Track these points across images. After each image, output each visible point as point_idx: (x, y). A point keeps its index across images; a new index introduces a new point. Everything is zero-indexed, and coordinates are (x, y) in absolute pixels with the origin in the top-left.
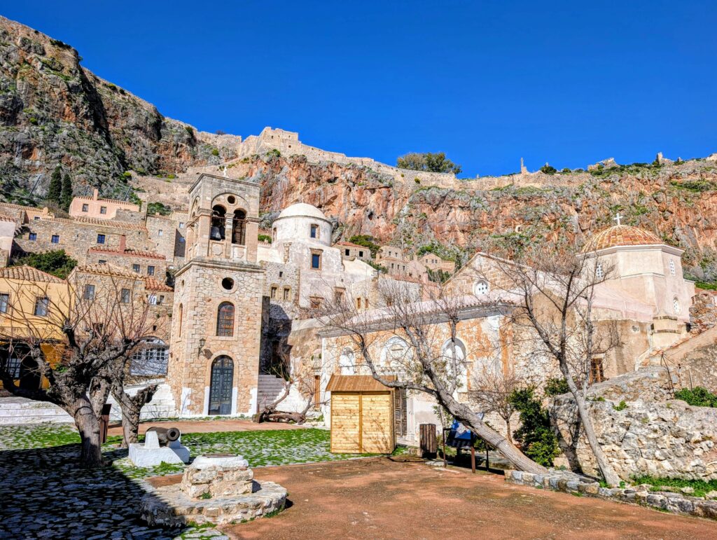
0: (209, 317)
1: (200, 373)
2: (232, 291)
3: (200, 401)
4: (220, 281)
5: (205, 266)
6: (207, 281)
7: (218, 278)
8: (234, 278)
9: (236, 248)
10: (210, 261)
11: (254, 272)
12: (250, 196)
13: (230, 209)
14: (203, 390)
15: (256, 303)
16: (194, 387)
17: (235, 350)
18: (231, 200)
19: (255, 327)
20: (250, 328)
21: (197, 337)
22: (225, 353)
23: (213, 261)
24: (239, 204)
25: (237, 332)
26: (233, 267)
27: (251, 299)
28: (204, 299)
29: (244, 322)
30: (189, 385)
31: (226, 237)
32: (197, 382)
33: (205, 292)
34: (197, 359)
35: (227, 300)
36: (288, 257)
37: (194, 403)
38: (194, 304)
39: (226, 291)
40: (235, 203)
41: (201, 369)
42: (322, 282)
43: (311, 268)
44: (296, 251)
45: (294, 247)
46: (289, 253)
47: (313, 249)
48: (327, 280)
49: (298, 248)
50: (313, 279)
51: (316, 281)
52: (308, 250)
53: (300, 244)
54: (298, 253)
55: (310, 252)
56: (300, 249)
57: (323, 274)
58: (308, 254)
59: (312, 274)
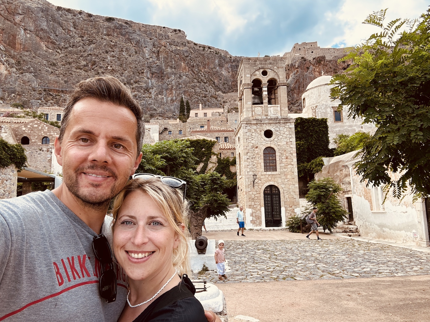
0: (258, 159)
1: (256, 198)
2: (272, 139)
3: (259, 218)
4: (263, 133)
5: (251, 124)
6: (254, 134)
7: (261, 131)
8: (273, 130)
9: (272, 108)
10: (254, 120)
11: (287, 123)
12: (278, 68)
13: (265, 80)
14: (260, 210)
15: (291, 146)
16: (253, 208)
17: (280, 181)
18: (265, 73)
19: (292, 163)
20: (289, 165)
21: (251, 173)
22: (272, 183)
23: (256, 119)
24: (271, 75)
25: (279, 168)
26: (271, 122)
27: (287, 143)
28: (253, 147)
29: (283, 160)
30: (250, 206)
31: (264, 101)
32: (255, 205)
33: (253, 142)
34: (253, 189)
35: (269, 146)
37: (255, 219)
38: (246, 151)
39: (268, 139)
40: (268, 75)
41: (257, 195)
42: (344, 131)
43: (334, 122)
44: (322, 111)
45: (319, 108)
46: (316, 113)
47: (335, 107)
48: (349, 129)
49: (323, 108)
50: (337, 129)
51: (340, 130)
52: (331, 109)
53: (324, 106)
54: (323, 112)
55: (332, 110)
56: (324, 109)
57: (345, 124)
58: (331, 111)
59: (336, 126)
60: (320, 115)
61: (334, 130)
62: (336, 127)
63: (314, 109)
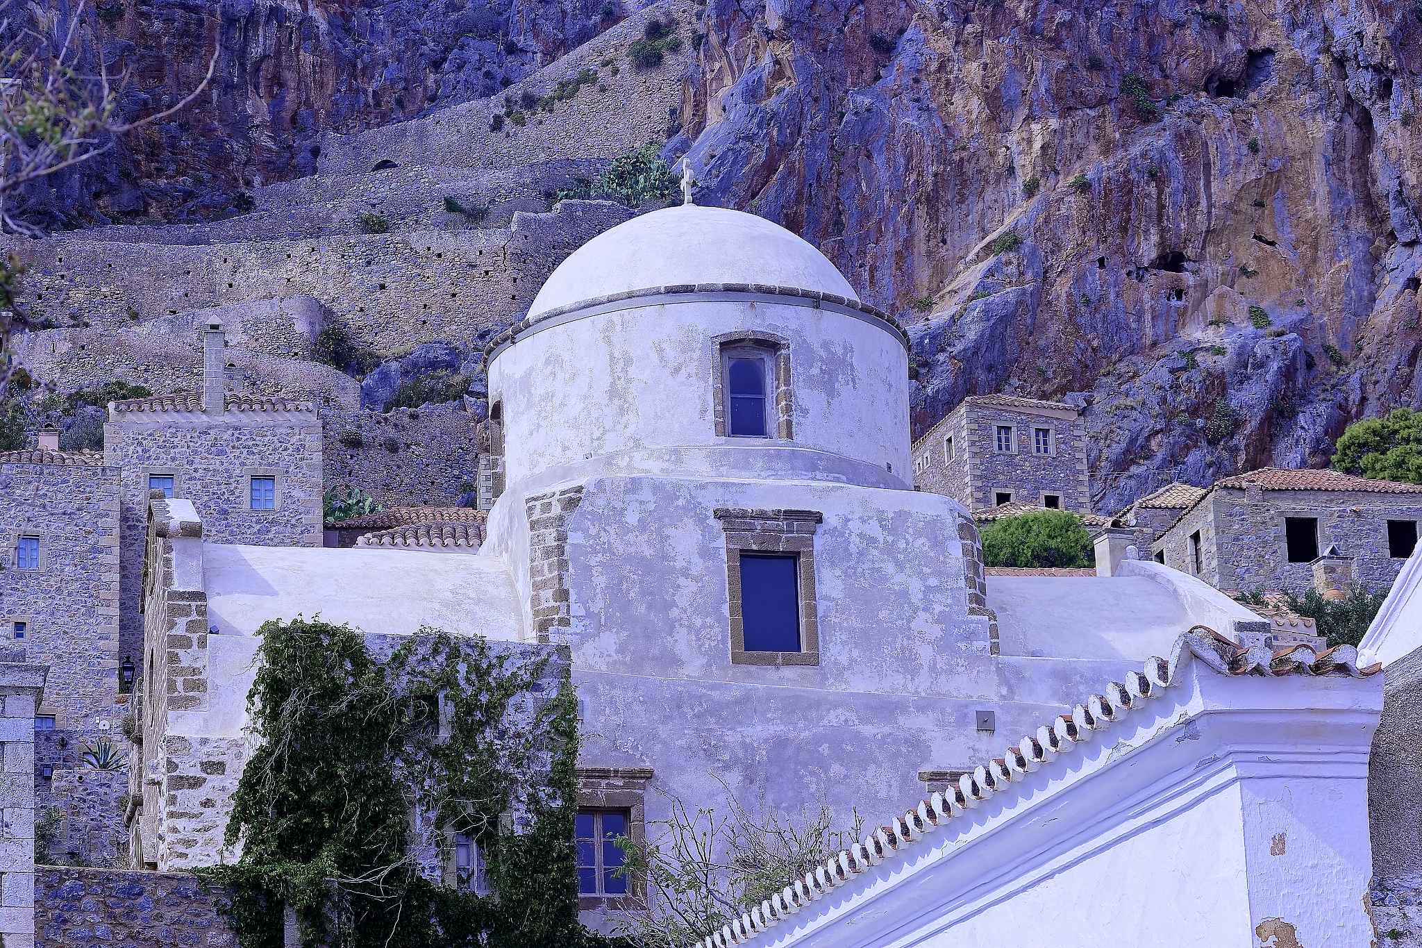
36: (563, 595)
42: (824, 749)
43: (736, 660)
44: (620, 548)
45: (597, 518)
46: (562, 565)
47: (743, 515)
48: (868, 730)
49: (632, 518)
50: (757, 731)
51: (780, 743)
52: (706, 529)
53: (646, 494)
54: (629, 559)
55: (722, 542)
56: (642, 526)
57: (835, 688)
58: (706, 553)
59: (744, 700)
60: (600, 581)
61: (731, 737)
62: (744, 706)
63: (546, 524)
